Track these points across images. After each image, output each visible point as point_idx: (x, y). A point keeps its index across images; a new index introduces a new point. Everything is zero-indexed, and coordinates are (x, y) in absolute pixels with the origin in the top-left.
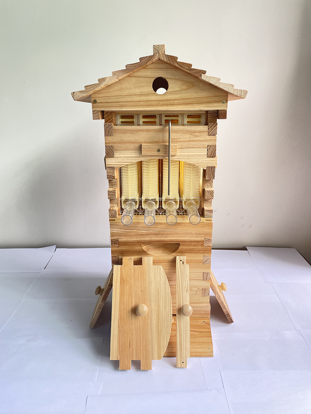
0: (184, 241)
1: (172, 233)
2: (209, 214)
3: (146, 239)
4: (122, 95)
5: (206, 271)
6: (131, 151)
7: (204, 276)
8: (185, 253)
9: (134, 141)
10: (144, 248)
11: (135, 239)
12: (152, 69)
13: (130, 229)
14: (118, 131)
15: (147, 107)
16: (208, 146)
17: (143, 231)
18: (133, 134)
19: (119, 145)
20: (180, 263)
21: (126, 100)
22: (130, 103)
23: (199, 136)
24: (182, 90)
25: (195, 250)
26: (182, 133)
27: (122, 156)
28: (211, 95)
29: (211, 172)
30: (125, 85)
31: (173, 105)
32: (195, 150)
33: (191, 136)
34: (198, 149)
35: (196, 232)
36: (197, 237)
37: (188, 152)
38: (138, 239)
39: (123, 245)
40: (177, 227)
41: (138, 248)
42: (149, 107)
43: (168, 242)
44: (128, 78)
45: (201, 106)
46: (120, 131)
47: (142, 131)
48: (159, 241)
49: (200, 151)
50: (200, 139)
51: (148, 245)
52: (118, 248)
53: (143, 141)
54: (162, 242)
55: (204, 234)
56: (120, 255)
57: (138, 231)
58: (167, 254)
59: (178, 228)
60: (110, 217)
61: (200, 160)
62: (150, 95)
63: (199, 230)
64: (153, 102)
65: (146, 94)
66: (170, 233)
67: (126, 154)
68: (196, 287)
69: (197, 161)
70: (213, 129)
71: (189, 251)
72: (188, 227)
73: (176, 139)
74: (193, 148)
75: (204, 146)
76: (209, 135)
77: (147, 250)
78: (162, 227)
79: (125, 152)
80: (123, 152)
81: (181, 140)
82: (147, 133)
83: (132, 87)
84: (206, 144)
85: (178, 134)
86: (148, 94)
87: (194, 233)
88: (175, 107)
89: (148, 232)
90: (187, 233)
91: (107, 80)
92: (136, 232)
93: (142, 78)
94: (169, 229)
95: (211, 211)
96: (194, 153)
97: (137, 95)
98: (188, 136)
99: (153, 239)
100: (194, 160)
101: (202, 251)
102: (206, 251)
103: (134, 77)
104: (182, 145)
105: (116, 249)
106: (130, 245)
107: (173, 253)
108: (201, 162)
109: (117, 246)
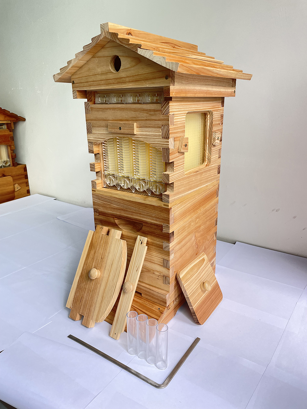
0: (146, 223)
1: (136, 212)
2: (166, 198)
3: (118, 213)
4: (90, 75)
5: (166, 258)
6: (103, 128)
7: (165, 263)
8: (148, 234)
9: (105, 119)
10: (117, 221)
11: (110, 212)
12: (109, 48)
13: (106, 201)
14: (93, 109)
15: (107, 86)
16: (162, 126)
17: (115, 205)
18: (104, 112)
19: (95, 122)
20: (139, 242)
21: (92, 80)
22: (95, 82)
23: (154, 115)
24: (132, 67)
25: (155, 234)
26: (140, 112)
27: (97, 132)
28: (154, 71)
29: (166, 154)
30: (91, 65)
31: (124, 82)
32: (151, 129)
33: (147, 115)
34: (154, 129)
35: (155, 215)
36: (156, 221)
37: (146, 132)
38: (111, 212)
39: (101, 215)
40: (140, 206)
41: (112, 220)
42: (108, 86)
43: (133, 220)
44: (93, 58)
45: (147, 82)
46: (95, 109)
47: (110, 109)
48: (127, 218)
49: (155, 131)
50: (155, 118)
51: (120, 220)
52: (99, 217)
53: (111, 119)
54: (129, 219)
55: (162, 219)
56: (100, 223)
57: (111, 204)
58: (134, 232)
59: (141, 208)
60: (92, 188)
61: (156, 141)
62: (108, 74)
63: (158, 214)
64: (110, 81)
65: (106, 73)
66: (134, 211)
67: (100, 130)
68: (158, 272)
69: (153, 141)
70: (165, 107)
71: (151, 234)
72: (148, 209)
73: (135, 118)
74: (149, 127)
75: (159, 126)
76: (162, 114)
77: (119, 224)
78: (128, 204)
79: (99, 128)
80: (97, 128)
81: (140, 119)
82: (113, 111)
83: (96, 67)
84: (160, 123)
85: (137, 113)
86: (107, 73)
87: (154, 216)
88: (127, 85)
89: (118, 207)
90: (148, 215)
91: (72, 62)
92: (110, 205)
93: (102, 58)
94: (134, 207)
95: (168, 196)
96: (151, 133)
97: (99, 74)
98: (145, 114)
99: (122, 214)
100: (151, 140)
101: (162, 237)
102: (165, 238)
103: (97, 57)
104: (141, 124)
105: (97, 217)
106: (106, 216)
107: (138, 231)
108: (156, 143)
109: (98, 214)
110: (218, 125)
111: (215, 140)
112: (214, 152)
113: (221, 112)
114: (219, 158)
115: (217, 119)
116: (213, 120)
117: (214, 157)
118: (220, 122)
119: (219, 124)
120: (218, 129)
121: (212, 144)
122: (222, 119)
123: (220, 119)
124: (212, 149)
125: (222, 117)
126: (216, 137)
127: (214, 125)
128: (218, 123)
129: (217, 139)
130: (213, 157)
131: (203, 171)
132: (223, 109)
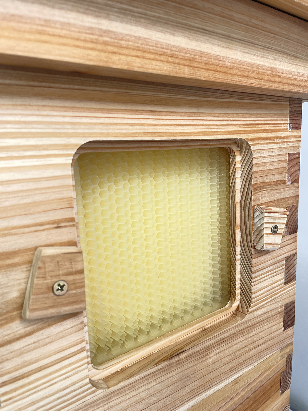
110: (279, 187)
111: (260, 235)
112: (265, 270)
113: (291, 144)
114: (286, 283)
115: (271, 167)
116: (254, 170)
117: (265, 284)
118: (286, 176)
119: (284, 183)
120: (278, 196)
121: (254, 248)
122: (296, 168)
123: (286, 166)
124: (253, 261)
125: (294, 162)
126: (266, 225)
127: (259, 188)
128: (276, 178)
129: (270, 231)
130: (259, 286)
131: (213, 341)
132: (300, 137)
